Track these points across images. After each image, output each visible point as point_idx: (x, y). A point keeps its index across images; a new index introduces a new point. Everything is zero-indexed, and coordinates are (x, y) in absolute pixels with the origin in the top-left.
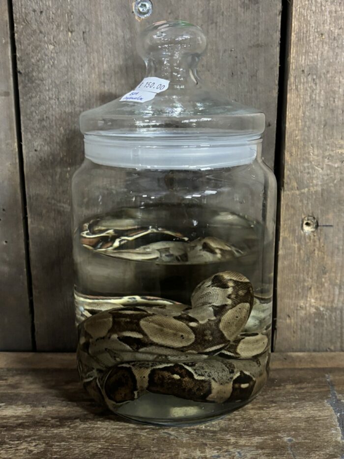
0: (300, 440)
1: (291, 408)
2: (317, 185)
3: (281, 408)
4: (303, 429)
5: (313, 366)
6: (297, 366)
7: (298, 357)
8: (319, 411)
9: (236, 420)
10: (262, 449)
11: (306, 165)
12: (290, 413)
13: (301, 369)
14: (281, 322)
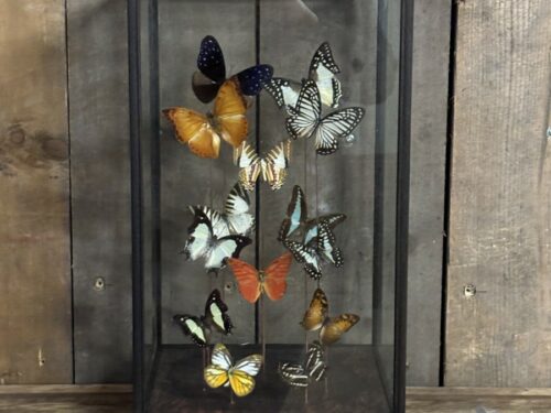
2: (473, 262)
6: (459, 394)
7: (461, 389)
11: (465, 247)
14: (449, 366)
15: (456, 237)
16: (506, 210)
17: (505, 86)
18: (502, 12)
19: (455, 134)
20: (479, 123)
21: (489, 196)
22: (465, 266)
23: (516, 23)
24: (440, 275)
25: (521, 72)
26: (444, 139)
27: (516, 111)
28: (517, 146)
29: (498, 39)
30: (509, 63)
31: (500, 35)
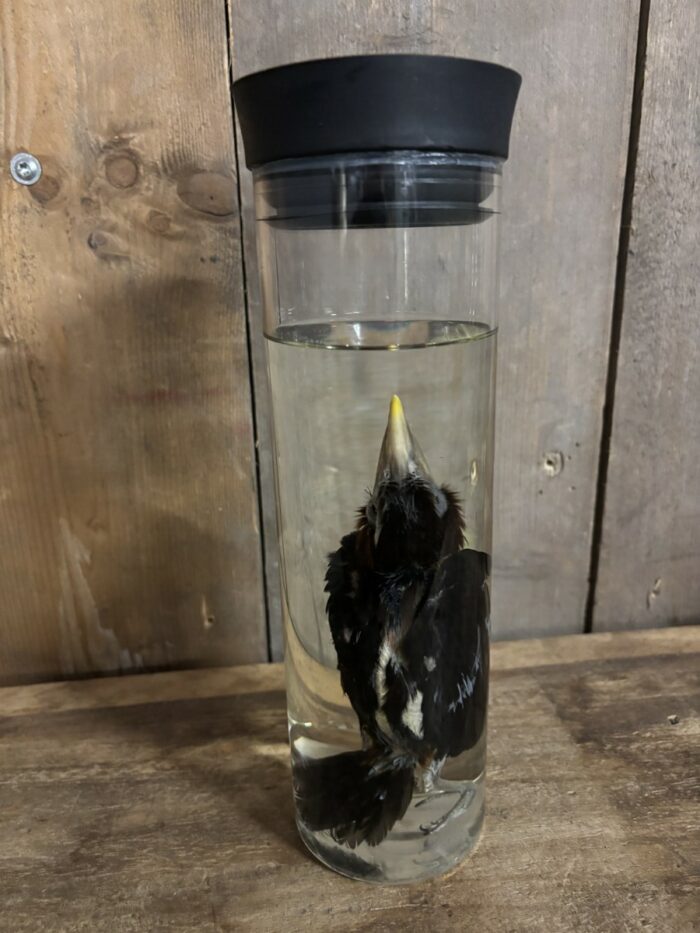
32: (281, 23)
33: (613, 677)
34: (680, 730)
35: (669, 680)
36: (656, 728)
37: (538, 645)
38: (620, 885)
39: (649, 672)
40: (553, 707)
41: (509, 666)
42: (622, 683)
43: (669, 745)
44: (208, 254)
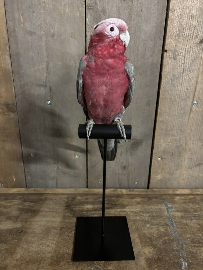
0: (158, 214)
1: (155, 206)
2: (162, 148)
3: (153, 206)
4: (159, 212)
5: (159, 193)
6: (156, 193)
7: (156, 191)
8: (162, 207)
9: (142, 209)
10: (150, 217)
11: (160, 144)
12: (155, 207)
13: (157, 194)
14: (151, 181)
15: (157, 140)
16: (175, 131)
17: (179, 86)
18: (181, 57)
19: (159, 104)
20: (169, 100)
21: (170, 126)
22: (159, 150)
23: (186, 61)
24: (150, 153)
25: (186, 81)
26: (155, 106)
27: (182, 96)
28: (181, 108)
29: (178, 68)
30: (181, 77)
31: (179, 66)
32: (22, 82)
33: (82, 196)
34: (85, 207)
35: (91, 198)
36: (81, 206)
37: (73, 189)
38: (53, 228)
39: (89, 197)
40: (67, 201)
41: (65, 193)
42: (82, 198)
43: (80, 209)
44: (12, 118)
